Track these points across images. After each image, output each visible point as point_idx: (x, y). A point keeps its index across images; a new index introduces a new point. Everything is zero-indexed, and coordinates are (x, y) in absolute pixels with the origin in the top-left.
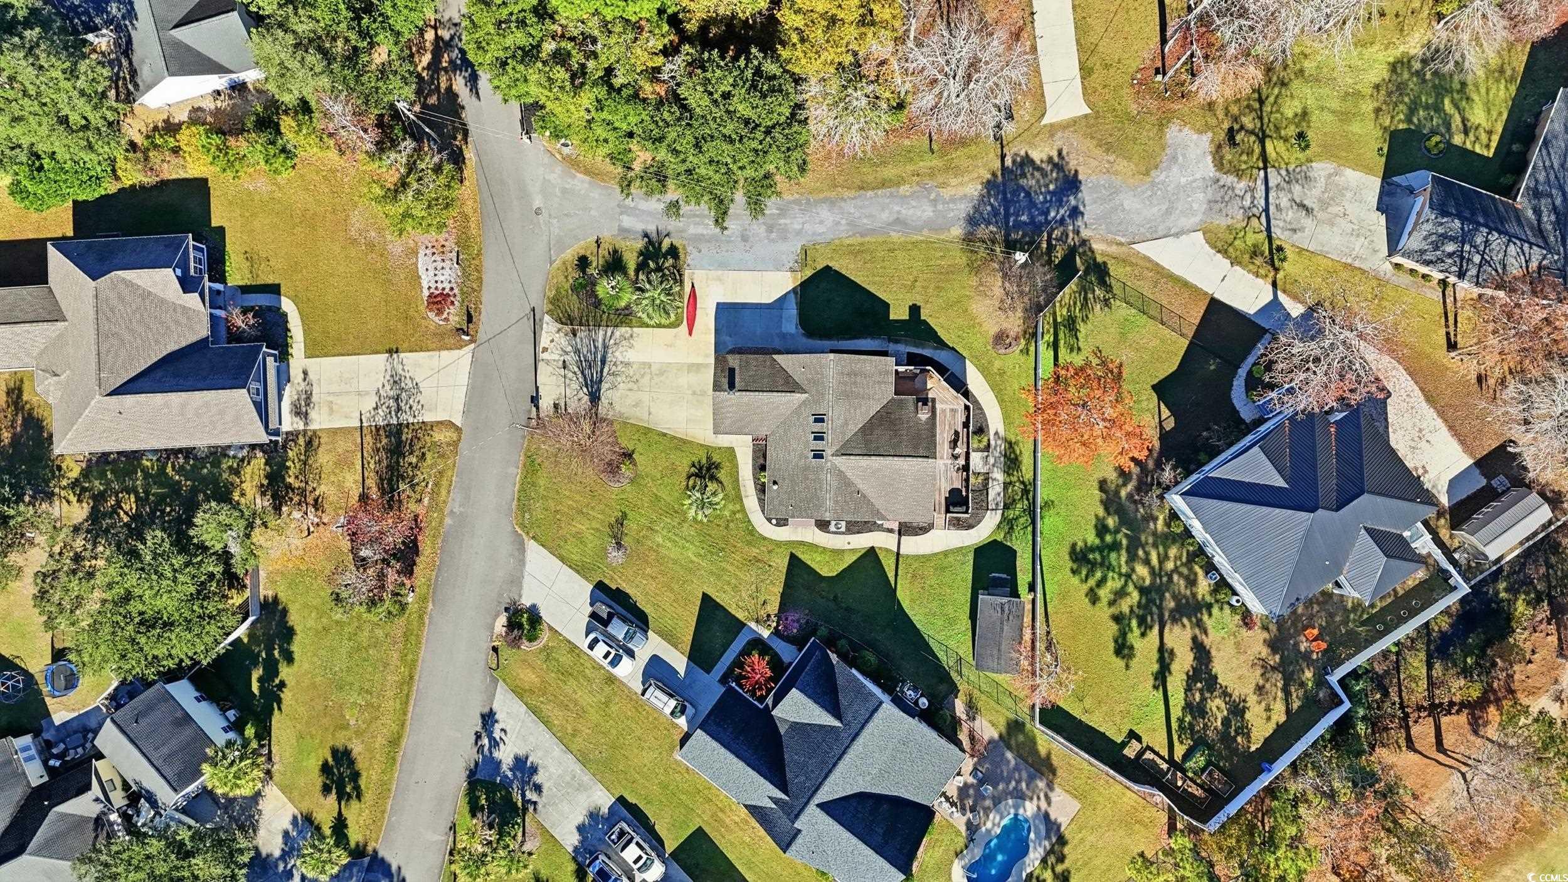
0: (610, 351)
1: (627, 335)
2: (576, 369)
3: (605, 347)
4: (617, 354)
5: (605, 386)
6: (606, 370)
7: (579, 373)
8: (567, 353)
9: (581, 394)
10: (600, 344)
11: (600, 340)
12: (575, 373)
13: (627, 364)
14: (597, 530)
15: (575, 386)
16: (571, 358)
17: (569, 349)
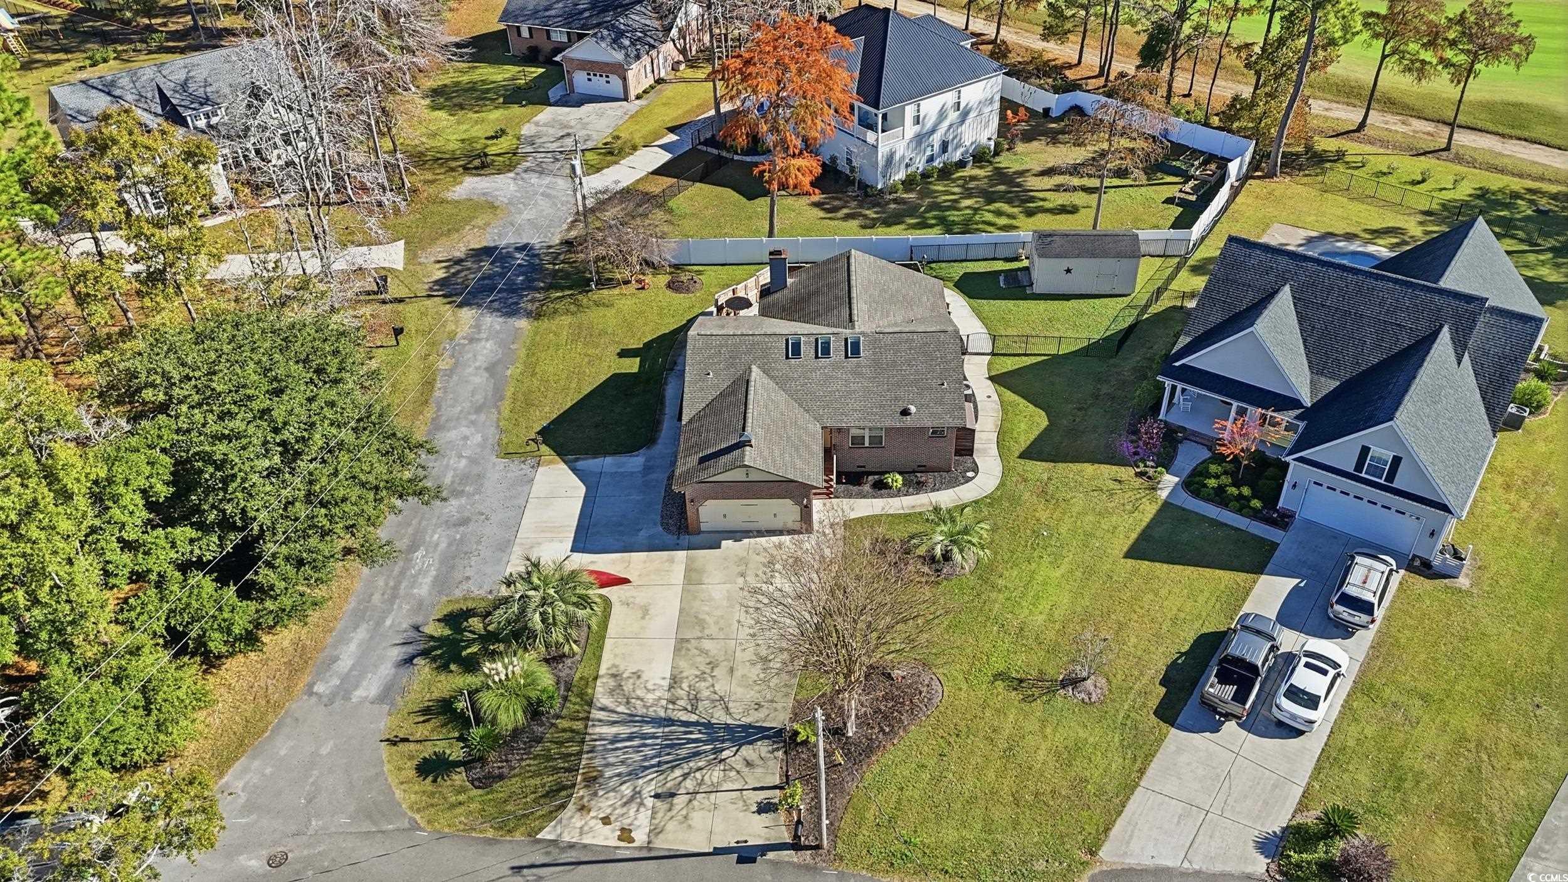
0: (641, 711)
1: (612, 683)
2: (678, 772)
3: (631, 719)
4: (650, 698)
5: (719, 717)
6: (684, 717)
7: (686, 768)
8: (637, 794)
9: (737, 762)
10: (624, 730)
11: (614, 730)
12: (685, 776)
13: (675, 681)
14: (1043, 722)
15: (715, 775)
16: (649, 785)
17: (627, 790)
